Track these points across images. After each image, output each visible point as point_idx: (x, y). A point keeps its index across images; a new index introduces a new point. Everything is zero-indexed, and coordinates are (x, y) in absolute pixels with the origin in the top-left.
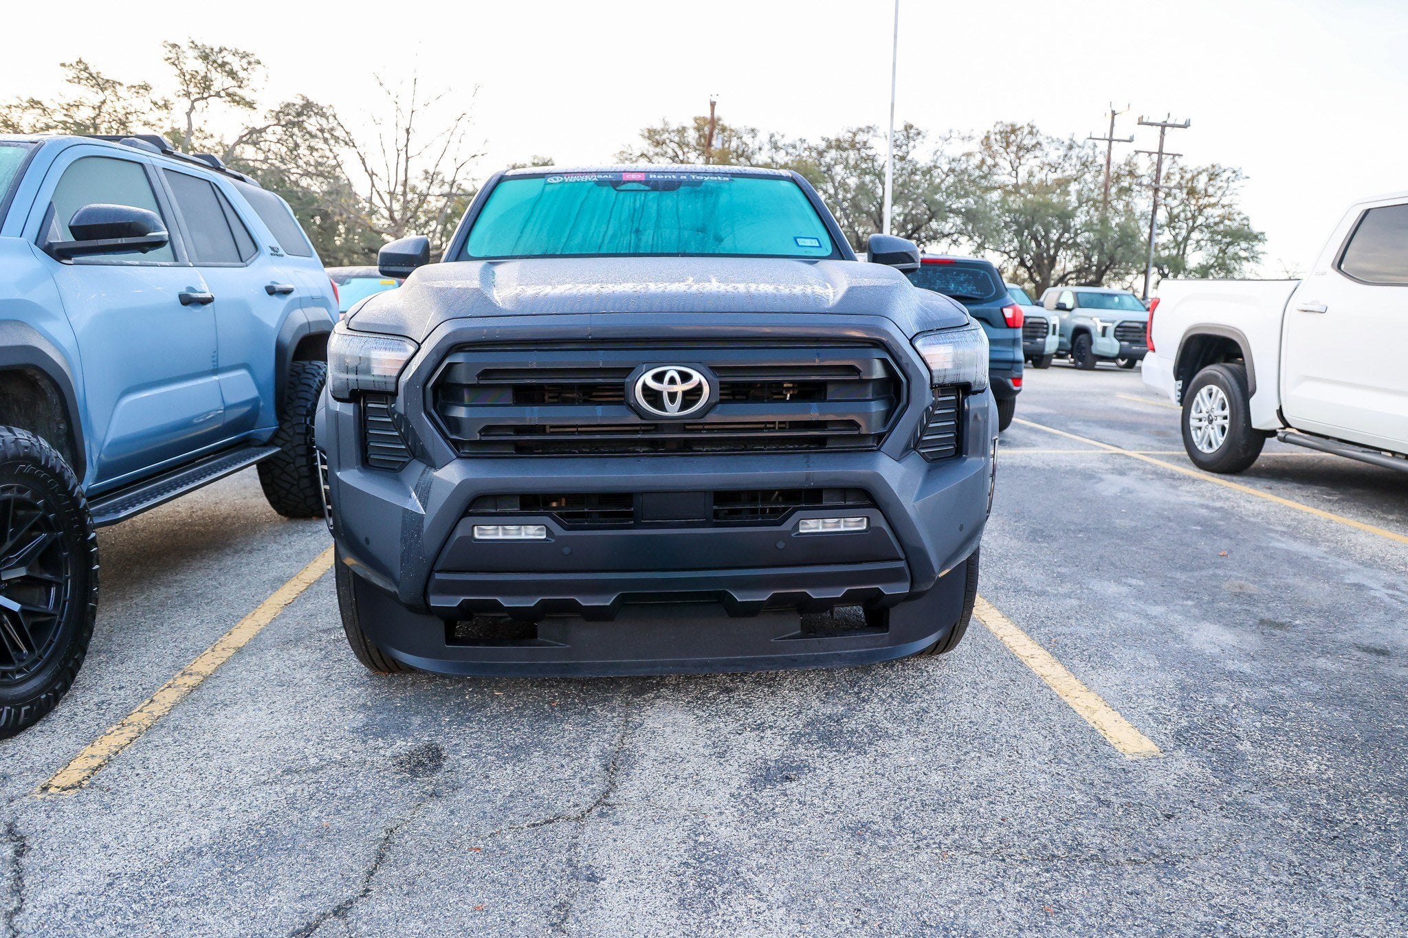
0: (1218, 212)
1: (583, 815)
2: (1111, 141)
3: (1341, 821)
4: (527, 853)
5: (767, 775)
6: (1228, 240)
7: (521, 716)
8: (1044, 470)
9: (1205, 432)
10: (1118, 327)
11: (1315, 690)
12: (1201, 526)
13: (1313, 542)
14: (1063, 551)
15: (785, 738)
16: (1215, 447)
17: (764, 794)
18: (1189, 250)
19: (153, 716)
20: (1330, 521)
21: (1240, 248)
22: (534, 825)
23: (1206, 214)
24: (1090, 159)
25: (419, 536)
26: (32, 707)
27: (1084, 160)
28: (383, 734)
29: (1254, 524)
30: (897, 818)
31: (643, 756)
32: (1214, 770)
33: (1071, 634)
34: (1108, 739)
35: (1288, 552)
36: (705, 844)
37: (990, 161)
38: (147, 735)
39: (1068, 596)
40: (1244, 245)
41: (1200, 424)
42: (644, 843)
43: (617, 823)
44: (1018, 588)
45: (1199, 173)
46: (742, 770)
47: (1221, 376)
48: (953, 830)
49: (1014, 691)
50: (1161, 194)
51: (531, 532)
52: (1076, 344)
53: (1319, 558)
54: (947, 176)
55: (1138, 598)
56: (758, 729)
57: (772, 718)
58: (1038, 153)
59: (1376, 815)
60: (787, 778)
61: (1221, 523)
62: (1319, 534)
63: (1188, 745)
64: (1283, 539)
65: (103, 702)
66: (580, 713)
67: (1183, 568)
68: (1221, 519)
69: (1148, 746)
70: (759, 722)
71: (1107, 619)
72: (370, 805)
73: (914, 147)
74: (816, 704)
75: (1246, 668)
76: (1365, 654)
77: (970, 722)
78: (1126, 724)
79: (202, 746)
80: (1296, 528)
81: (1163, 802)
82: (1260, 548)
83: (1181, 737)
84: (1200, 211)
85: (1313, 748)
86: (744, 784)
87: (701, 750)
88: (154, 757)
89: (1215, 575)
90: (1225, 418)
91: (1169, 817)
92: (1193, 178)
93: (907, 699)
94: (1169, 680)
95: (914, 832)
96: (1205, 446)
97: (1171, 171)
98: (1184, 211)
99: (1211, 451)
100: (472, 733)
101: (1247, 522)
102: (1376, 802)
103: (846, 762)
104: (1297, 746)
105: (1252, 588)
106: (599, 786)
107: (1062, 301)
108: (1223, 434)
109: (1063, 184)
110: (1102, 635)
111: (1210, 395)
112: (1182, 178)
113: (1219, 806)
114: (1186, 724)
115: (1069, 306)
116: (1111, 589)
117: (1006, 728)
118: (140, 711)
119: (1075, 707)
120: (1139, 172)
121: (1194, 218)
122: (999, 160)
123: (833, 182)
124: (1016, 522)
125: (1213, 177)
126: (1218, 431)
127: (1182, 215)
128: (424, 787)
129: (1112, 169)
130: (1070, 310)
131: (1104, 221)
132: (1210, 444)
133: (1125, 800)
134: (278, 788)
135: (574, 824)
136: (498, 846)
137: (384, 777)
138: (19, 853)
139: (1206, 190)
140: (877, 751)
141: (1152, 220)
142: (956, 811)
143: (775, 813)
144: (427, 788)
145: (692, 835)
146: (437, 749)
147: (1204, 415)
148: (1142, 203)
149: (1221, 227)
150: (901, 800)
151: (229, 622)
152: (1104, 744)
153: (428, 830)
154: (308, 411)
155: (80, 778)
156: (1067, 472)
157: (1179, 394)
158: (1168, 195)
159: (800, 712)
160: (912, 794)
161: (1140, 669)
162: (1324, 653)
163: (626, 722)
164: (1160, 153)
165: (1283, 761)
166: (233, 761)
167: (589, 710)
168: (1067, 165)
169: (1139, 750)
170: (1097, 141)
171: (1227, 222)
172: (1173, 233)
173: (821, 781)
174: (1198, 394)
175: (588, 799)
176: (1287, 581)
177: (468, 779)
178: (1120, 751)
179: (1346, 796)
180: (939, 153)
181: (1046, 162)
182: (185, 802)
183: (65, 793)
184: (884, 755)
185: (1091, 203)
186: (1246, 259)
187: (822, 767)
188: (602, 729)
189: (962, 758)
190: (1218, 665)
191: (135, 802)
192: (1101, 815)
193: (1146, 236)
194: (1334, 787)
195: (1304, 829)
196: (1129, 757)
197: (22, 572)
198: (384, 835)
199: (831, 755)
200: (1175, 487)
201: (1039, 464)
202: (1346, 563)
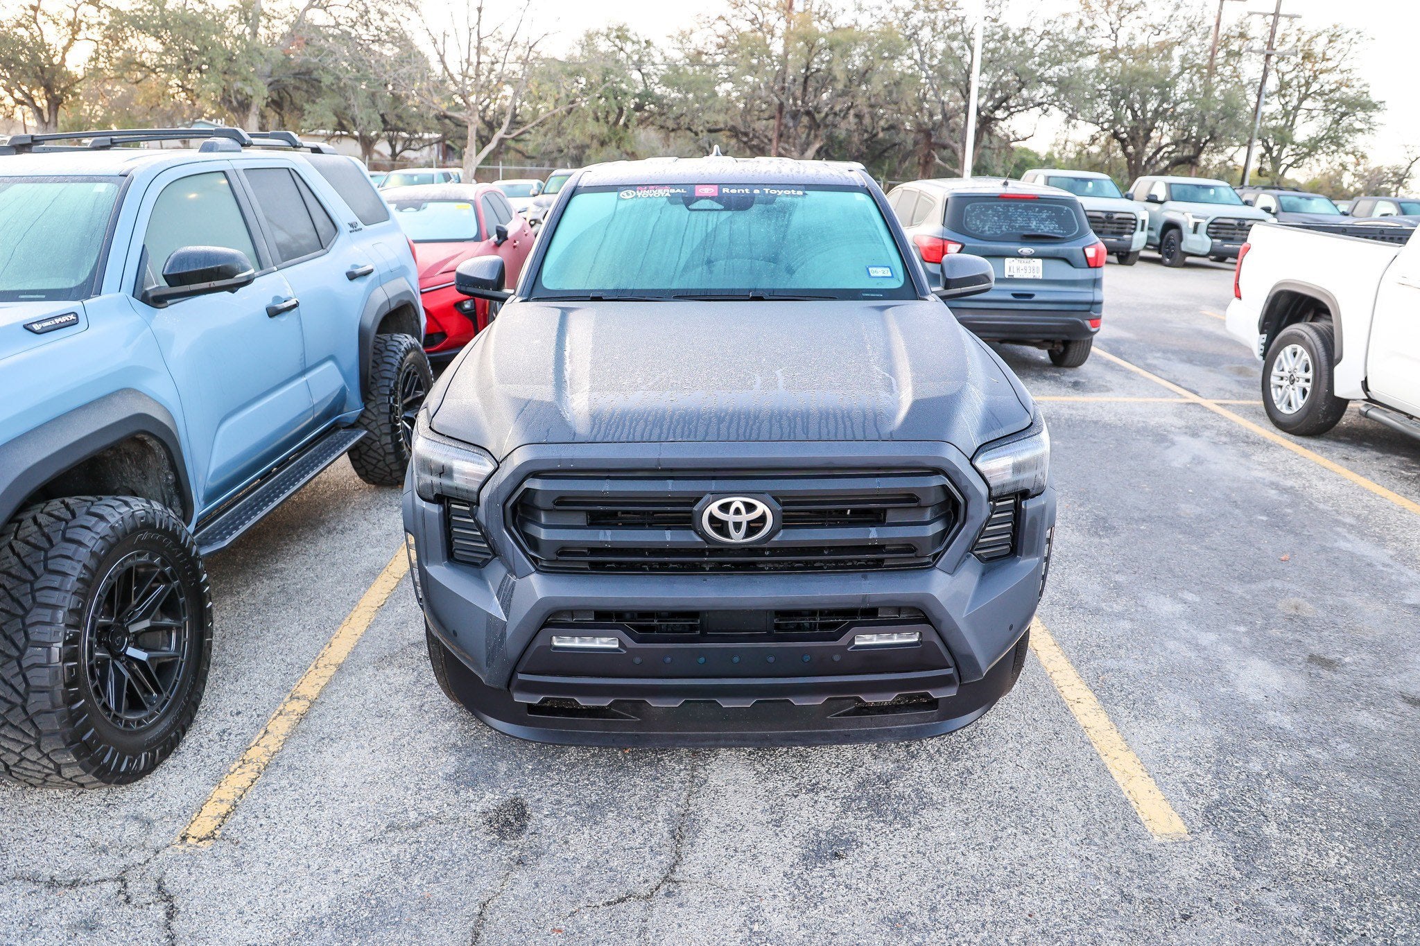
0: (1335, 77)
1: (652, 893)
3: (1350, 931)
4: (602, 938)
5: (819, 850)
6: (1343, 109)
7: (597, 765)
8: (1116, 427)
9: (1285, 392)
10: (1211, 223)
11: (1351, 755)
12: (1268, 516)
13: (1381, 541)
14: (1123, 551)
15: (837, 803)
16: (1295, 409)
17: (814, 874)
18: (1299, 120)
19: (269, 751)
20: (1403, 510)
21: (1357, 120)
22: (609, 904)
23: (1321, 81)
24: (1198, 20)
25: (502, 642)
26: (165, 747)
27: (1191, 21)
28: (472, 784)
29: (1323, 512)
30: (933, 909)
31: (707, 821)
32: (1237, 858)
33: (1119, 670)
34: (1140, 815)
35: (1352, 555)
36: (759, 933)
37: (1088, 23)
38: (266, 775)
39: (1120, 616)
40: (1360, 115)
41: (1281, 383)
42: (705, 930)
43: (681, 905)
44: (1074, 606)
45: (1318, 35)
46: (796, 843)
47: (1307, 337)
48: (983, 926)
49: (1056, 748)
50: (1274, 59)
51: (605, 642)
52: (1165, 240)
53: (1384, 565)
54: (1042, 39)
55: (1191, 620)
56: (812, 790)
57: (826, 777)
58: (1141, 13)
59: (1385, 925)
60: (837, 855)
61: (1289, 511)
62: (1388, 529)
63: (1216, 825)
64: (1350, 537)
65: (224, 732)
66: (650, 764)
67: (1241, 578)
68: (1289, 506)
69: (1179, 827)
70: (814, 781)
71: (1158, 650)
72: (464, 873)
73: (1008, 8)
74: (868, 758)
75: (1286, 721)
76: (1409, 706)
77: (1011, 788)
78: (1159, 795)
79: (314, 792)
80: (1366, 519)
81: (1182, 898)
82: (1324, 549)
83: (1211, 815)
84: (1316, 77)
85: (1337, 834)
86: (797, 860)
87: (760, 816)
88: (272, 801)
89: (1273, 589)
90: (1307, 381)
91: (1186, 917)
92: (1310, 40)
93: (954, 757)
94: (1207, 735)
95: (947, 927)
96: (1284, 406)
97: (1288, 32)
98: (1297, 77)
99: (1289, 412)
100: (552, 786)
101: (1316, 509)
102: (1388, 907)
103: (891, 836)
104: (1321, 831)
105: (1308, 609)
106: (666, 858)
107: (1153, 192)
108: (1304, 396)
109: (1165, 49)
110: (1149, 673)
111: (1295, 354)
112: (1299, 40)
113: (1235, 906)
114: (1217, 797)
115: (1160, 198)
116: (1165, 607)
117: (1044, 796)
118: (257, 745)
119: (1113, 771)
120: (1250, 34)
121: (1308, 84)
122: (1098, 21)
123: (918, 45)
124: (1080, 505)
125: (1333, 38)
126: (1299, 394)
127: (1295, 83)
128: (511, 852)
129: (1221, 31)
130: (1161, 203)
131: (1208, 91)
132: (1290, 404)
133: (1146, 895)
134: (383, 847)
135: (643, 903)
136: (578, 928)
137: (475, 838)
138: (170, 916)
139: (1324, 54)
140: (920, 823)
141: (1261, 89)
142: (988, 902)
143: (822, 899)
144: (514, 853)
145: (748, 922)
146: (521, 804)
147: (1286, 374)
148: (1251, 68)
149: (1337, 95)
150: (938, 887)
151: (329, 628)
152: (1136, 821)
153: (516, 905)
154: (391, 390)
155: (212, 828)
156: (1138, 431)
157: (1263, 347)
158: (1281, 59)
159: (852, 770)
160: (949, 879)
161: (1182, 721)
162: (1368, 704)
163: (693, 777)
164: (1276, 15)
165: (1305, 851)
166: (342, 810)
167: (659, 760)
168: (1172, 28)
169: (1167, 831)
171: (1344, 89)
172: (1283, 102)
173: (867, 859)
174: (1282, 352)
175: (657, 873)
176: (1347, 600)
177: (550, 844)
178: (1150, 830)
179: (1361, 898)
180: (1033, 15)
181: (1150, 23)
182: (304, 861)
183: (200, 844)
184: (928, 829)
185: (1195, 69)
186: (1360, 130)
187: (869, 841)
188: (669, 786)
189: (1000, 834)
190: (1259, 716)
191: (261, 859)
192: (1122, 913)
193: (1253, 105)
194: (1350, 886)
195: (1313, 939)
196: (1157, 839)
197: (146, 623)
198: (477, 910)
199: (878, 826)
200: (1246, 456)
201: (1109, 418)
202: (1411, 573)
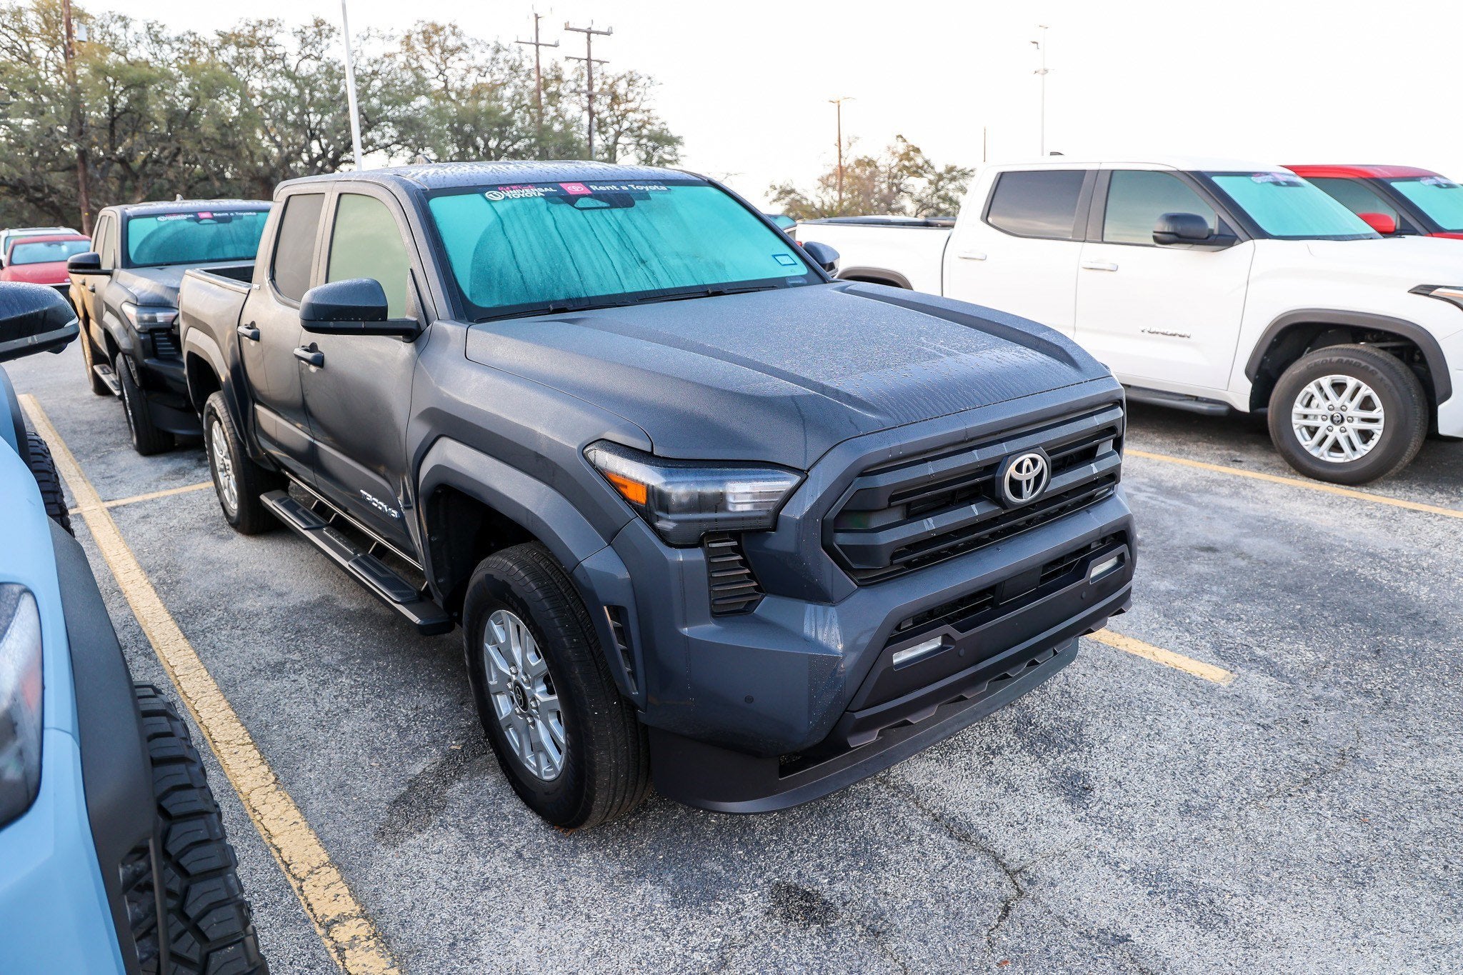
0: (639, 116)
1: (1018, 890)
2: (537, 45)
5: (1070, 792)
6: (652, 144)
22: (1002, 918)
23: (630, 119)
24: (517, 64)
27: (511, 63)
28: (711, 897)
31: (963, 815)
34: (1193, 674)
37: (414, 64)
40: (668, 149)
45: (619, 79)
54: (371, 80)
58: (462, 55)
60: (1085, 788)
63: (1235, 662)
73: (328, 46)
76: (1206, 553)
81: (1287, 712)
83: (1222, 657)
84: (624, 116)
87: (992, 790)
91: (1306, 722)
92: (614, 84)
95: (1219, 797)
98: (610, 116)
100: (790, 857)
103: (1094, 758)
109: (494, 88)
112: (604, 83)
119: (1137, 654)
120: (565, 77)
121: (619, 122)
122: (424, 62)
125: (631, 82)
127: (609, 120)
129: (539, 74)
135: (1026, 900)
136: (1013, 950)
139: (626, 96)
140: (1095, 740)
145: (1113, 867)
148: (570, 108)
149: (644, 131)
150: (1173, 775)
152: (1197, 679)
162: (1187, 559)
164: (589, 59)
168: (495, 69)
170: (521, 45)
171: (649, 127)
172: (604, 137)
173: (1107, 781)
177: (875, 903)
178: (1212, 681)
180: (358, 54)
181: (473, 65)
184: (1105, 741)
185: (523, 109)
187: (1088, 769)
196: (1223, 684)
199: (1076, 756)
